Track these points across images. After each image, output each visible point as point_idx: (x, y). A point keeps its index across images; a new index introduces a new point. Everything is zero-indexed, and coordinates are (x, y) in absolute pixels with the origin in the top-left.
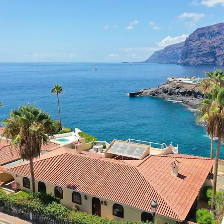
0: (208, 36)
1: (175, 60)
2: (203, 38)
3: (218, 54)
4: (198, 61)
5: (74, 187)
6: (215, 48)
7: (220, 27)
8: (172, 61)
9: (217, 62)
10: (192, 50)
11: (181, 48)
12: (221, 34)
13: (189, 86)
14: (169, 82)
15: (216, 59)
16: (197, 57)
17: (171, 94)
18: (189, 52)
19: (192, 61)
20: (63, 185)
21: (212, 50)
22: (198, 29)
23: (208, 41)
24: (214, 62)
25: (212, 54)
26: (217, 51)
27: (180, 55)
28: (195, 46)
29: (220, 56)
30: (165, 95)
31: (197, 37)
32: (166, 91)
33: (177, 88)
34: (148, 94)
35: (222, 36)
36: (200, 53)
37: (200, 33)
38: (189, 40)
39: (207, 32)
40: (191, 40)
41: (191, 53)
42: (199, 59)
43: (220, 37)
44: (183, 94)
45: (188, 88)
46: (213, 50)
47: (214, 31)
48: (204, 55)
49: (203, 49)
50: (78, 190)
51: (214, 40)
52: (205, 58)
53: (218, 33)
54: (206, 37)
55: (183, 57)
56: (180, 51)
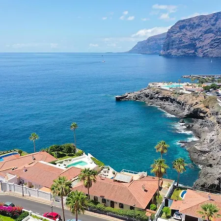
0: (188, 28)
1: (157, 51)
2: (184, 30)
3: (198, 46)
4: (180, 53)
5: (103, 197)
6: (196, 40)
7: (200, 19)
8: (154, 52)
9: (197, 53)
10: (173, 41)
11: (163, 39)
12: (201, 26)
13: (166, 92)
14: (149, 88)
15: (196, 51)
16: (178, 49)
17: (151, 99)
18: (171, 44)
19: (174, 52)
20: (98, 196)
21: (192, 42)
22: (179, 21)
23: (189, 33)
24: (194, 53)
25: (192, 46)
26: (197, 43)
27: (162, 46)
28: (176, 38)
29: (200, 47)
30: (147, 99)
31: (178, 29)
32: (147, 96)
33: (156, 94)
34: (132, 98)
35: (202, 28)
36: (181, 45)
37: (182, 26)
38: (171, 31)
39: (187, 24)
40: (173, 32)
41: (172, 45)
42: (180, 50)
43: (200, 29)
44: (162, 99)
45: (166, 94)
46: (194, 42)
47: (194, 23)
48: (185, 47)
49: (184, 41)
50: (105, 198)
51: (194, 32)
52: (186, 50)
53: (199, 25)
54: (186, 29)
55: (166, 48)
56: (162, 42)
